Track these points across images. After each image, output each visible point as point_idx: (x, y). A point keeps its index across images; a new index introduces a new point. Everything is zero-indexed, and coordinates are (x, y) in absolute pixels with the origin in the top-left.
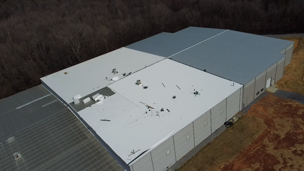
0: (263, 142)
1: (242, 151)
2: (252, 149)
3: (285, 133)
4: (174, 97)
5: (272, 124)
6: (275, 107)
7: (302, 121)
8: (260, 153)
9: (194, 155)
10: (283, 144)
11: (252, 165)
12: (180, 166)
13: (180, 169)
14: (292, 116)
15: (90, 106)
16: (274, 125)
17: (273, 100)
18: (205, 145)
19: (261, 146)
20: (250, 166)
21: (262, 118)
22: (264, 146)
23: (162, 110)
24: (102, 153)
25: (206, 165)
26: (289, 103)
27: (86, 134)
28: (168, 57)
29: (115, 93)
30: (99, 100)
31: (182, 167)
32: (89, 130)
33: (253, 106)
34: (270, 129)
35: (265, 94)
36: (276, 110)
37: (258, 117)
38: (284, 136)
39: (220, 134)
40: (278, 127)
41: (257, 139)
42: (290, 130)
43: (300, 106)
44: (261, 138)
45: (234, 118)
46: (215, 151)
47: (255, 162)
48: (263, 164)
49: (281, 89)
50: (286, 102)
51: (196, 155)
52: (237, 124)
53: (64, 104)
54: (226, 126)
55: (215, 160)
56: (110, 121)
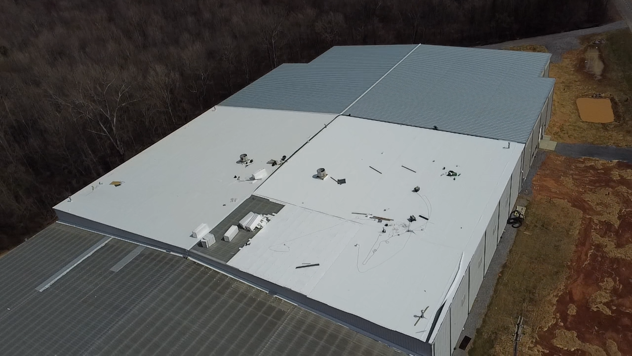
0: (592, 241)
1: (569, 264)
2: (583, 257)
3: (616, 217)
4: (416, 190)
5: (586, 206)
6: (572, 175)
7: (629, 190)
8: (600, 260)
9: (492, 293)
10: (626, 236)
11: (601, 284)
12: (480, 322)
13: (482, 326)
14: (607, 185)
15: (247, 244)
16: (590, 206)
17: (560, 162)
18: (498, 269)
19: (593, 247)
20: (600, 288)
21: (564, 199)
22: (599, 247)
23: (412, 219)
24: (341, 336)
25: (525, 305)
26: (589, 164)
27: (273, 304)
28: (341, 114)
29: (284, 206)
30: (259, 227)
31: (484, 321)
32: (276, 296)
33: (535, 181)
34: (589, 215)
35: (542, 154)
36: (577, 179)
37: (556, 198)
38: (618, 222)
39: (512, 242)
40: (599, 208)
41: (579, 236)
42: (621, 211)
43: (608, 165)
44: (586, 233)
45: (519, 209)
46: (524, 275)
47: (603, 277)
48: (618, 278)
49: (561, 141)
50: (583, 162)
51: (495, 291)
52: (529, 218)
53: (171, 253)
54: (512, 226)
55: (535, 293)
56: (318, 265)
